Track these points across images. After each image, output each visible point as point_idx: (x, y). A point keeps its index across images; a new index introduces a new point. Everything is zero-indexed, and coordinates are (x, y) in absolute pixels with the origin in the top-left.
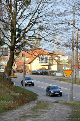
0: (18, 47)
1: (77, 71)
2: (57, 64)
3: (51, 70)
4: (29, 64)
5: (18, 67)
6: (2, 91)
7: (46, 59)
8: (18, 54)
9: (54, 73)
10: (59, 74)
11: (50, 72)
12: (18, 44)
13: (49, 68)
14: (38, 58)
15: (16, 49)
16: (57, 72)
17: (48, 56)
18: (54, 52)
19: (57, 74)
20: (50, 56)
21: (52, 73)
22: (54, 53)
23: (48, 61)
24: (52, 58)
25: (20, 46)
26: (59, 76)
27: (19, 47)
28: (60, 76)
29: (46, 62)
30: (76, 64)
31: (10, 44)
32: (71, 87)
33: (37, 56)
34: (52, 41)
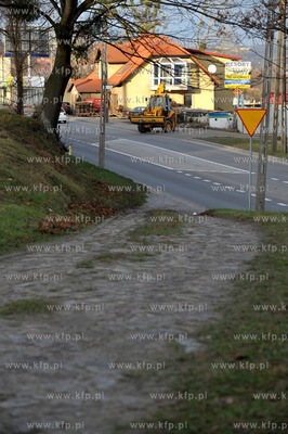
0: (82, 28)
1: (280, 113)
2: (212, 87)
3: (192, 107)
4: (120, 85)
5: (85, 96)
6: (31, 172)
7: (178, 69)
8: (82, 51)
9: (202, 119)
10: (221, 123)
11: (189, 113)
12: (84, 16)
13: (188, 103)
14: (150, 67)
15: (78, 33)
16: (211, 114)
17: (184, 62)
18: (204, 46)
19: (213, 123)
20: (190, 61)
21: (195, 119)
22: (206, 51)
23: (184, 78)
24: (197, 66)
25: (91, 23)
26: (219, 129)
27: (86, 29)
28: (224, 130)
29: (178, 82)
30: (278, 90)
31: (55, 16)
32: (260, 166)
33: (147, 61)
34: (199, 9)
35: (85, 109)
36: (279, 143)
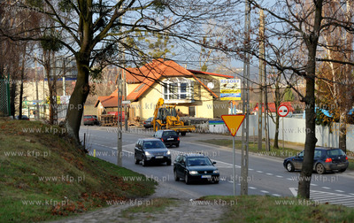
0: (98, 54)
1: (263, 119)
2: (211, 98)
3: (196, 116)
4: (136, 100)
5: (108, 110)
7: (184, 87)
9: (203, 126)
10: (219, 128)
11: (193, 121)
12: (99, 46)
13: (192, 113)
14: (158, 87)
15: (94, 58)
16: (211, 121)
17: (188, 81)
18: (205, 68)
19: (212, 128)
20: (192, 79)
21: (198, 125)
22: (207, 72)
23: (188, 93)
24: (199, 86)
25: (105, 50)
26: (217, 134)
27: (100, 56)
28: (221, 134)
29: (183, 97)
30: (261, 101)
31: (77, 48)
32: (243, 161)
33: (157, 81)
34: (189, 38)
35: (109, 120)
36: (264, 143)
